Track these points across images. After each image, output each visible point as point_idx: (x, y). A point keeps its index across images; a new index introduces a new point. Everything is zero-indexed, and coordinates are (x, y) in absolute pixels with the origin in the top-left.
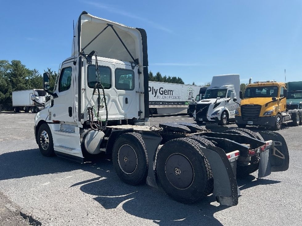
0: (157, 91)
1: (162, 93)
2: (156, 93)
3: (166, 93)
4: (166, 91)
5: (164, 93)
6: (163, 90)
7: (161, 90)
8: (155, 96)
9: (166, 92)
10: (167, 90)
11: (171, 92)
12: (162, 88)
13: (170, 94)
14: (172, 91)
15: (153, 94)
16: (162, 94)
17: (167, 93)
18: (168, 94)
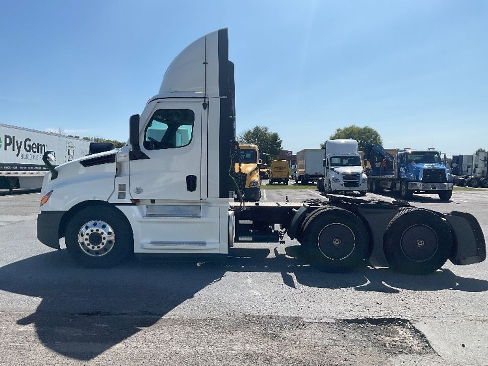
0: (21, 144)
1: (28, 148)
2: (19, 148)
3: (34, 150)
4: (34, 146)
5: (32, 149)
6: (31, 143)
7: (28, 143)
8: (17, 155)
9: (36, 148)
10: (37, 145)
11: (43, 147)
12: (30, 140)
13: (41, 153)
14: (44, 145)
15: (14, 150)
16: (29, 151)
17: (36, 150)
18: (38, 152)
